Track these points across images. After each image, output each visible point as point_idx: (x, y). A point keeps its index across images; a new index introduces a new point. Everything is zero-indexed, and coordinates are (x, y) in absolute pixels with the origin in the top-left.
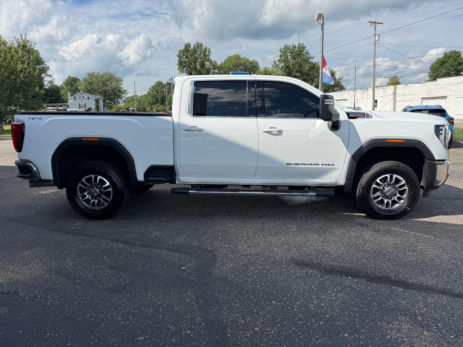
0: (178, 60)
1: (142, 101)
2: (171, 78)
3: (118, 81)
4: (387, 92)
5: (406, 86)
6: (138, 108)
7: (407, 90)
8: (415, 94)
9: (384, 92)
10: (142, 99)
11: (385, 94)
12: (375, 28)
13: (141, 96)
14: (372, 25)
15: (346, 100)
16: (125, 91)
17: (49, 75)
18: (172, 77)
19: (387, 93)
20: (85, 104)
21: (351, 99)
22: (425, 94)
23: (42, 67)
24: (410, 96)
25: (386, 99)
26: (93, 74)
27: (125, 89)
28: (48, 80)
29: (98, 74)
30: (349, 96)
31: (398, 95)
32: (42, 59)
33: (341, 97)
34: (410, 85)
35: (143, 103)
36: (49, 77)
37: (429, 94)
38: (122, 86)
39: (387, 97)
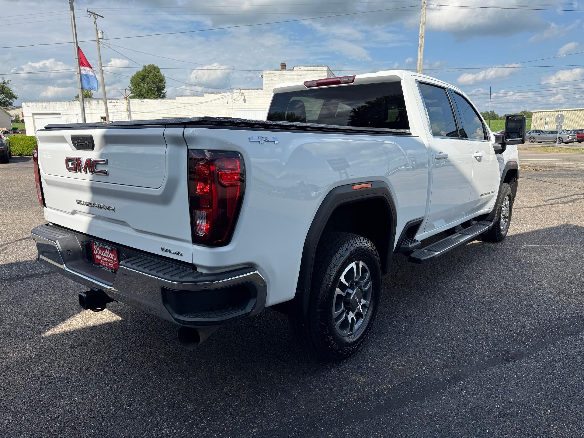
4: (118, 107)
5: (142, 102)
7: (144, 106)
8: (154, 112)
9: (113, 107)
11: (116, 109)
12: (95, 20)
14: (91, 16)
15: (59, 114)
19: (118, 109)
21: (67, 113)
22: (165, 113)
24: (148, 114)
25: (118, 116)
30: (63, 109)
31: (133, 112)
33: (50, 110)
34: (147, 101)
37: (170, 113)
39: (119, 114)
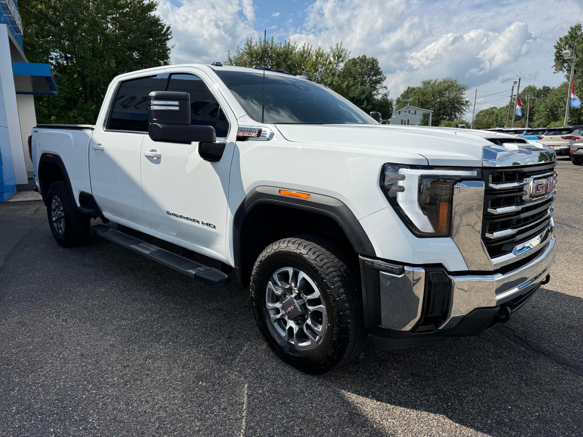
0: (555, 52)
1: (500, 115)
2: (518, 81)
3: (459, 89)
6: (488, 125)
10: (501, 112)
13: (501, 109)
16: (467, 102)
17: (385, 87)
18: (520, 79)
20: (408, 120)
23: (379, 78)
26: (429, 83)
27: (467, 99)
28: (383, 93)
29: (435, 81)
32: (379, 69)
35: (501, 117)
36: (384, 88)
38: (464, 96)
